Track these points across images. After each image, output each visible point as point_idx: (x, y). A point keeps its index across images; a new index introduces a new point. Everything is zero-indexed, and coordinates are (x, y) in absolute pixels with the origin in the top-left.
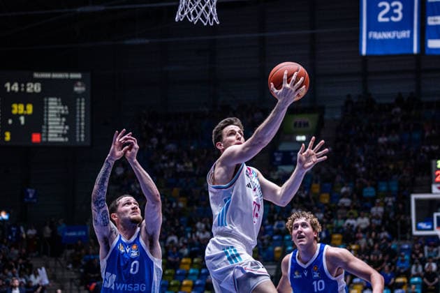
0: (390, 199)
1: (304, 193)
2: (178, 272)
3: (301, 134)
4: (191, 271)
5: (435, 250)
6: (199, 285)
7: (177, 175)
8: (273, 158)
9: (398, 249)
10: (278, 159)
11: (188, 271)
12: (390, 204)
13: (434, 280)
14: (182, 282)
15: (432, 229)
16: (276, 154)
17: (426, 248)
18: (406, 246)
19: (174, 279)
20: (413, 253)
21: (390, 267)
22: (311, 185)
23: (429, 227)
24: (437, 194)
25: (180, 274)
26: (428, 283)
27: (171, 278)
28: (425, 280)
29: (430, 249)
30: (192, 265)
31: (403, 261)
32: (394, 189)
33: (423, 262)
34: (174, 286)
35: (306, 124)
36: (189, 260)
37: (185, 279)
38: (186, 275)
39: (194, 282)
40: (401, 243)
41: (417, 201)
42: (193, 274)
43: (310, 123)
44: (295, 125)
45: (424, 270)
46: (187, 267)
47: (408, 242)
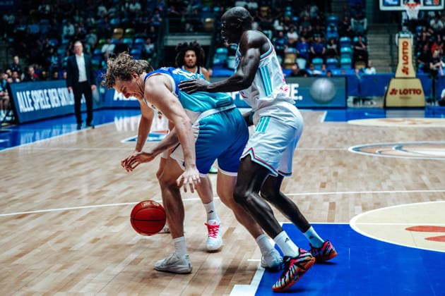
5: (361, 22)
15: (399, 5)
17: (352, 20)
23: (396, 3)
29: (356, 21)
30: (124, 35)
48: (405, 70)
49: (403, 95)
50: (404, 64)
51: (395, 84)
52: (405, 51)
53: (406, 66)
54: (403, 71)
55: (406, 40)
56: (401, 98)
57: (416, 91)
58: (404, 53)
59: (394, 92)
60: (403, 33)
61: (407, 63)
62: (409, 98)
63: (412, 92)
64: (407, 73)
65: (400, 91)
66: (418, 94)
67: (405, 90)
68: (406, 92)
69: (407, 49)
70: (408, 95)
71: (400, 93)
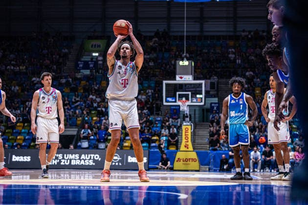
0: (150, 91)
1: (96, 86)
2: (14, 131)
3: (96, 52)
4: (23, 131)
5: (176, 121)
6: (28, 139)
7: (15, 73)
8: (77, 65)
9: (154, 120)
10: (81, 66)
11: (21, 130)
12: (150, 94)
13: (175, 138)
14: (17, 137)
15: (175, 102)
16: (79, 63)
17: (171, 120)
18: (159, 119)
19: (12, 135)
20: (163, 123)
21: (149, 130)
22: (101, 82)
23: (174, 100)
24: (179, 81)
25: (16, 132)
26: (171, 140)
27: (10, 134)
28: (170, 138)
29: (173, 121)
30: (24, 127)
31: (157, 127)
32: (153, 85)
33: (169, 127)
34: (12, 139)
35: (99, 46)
36: (22, 124)
37: (19, 135)
38: (20, 133)
39: (25, 137)
40: (156, 116)
41: (167, 85)
42: (24, 133)
43: (101, 45)
44: (92, 46)
45: (169, 133)
46: (21, 128)
47: (160, 116)
48: (186, 146)
49: (185, 162)
50: (186, 142)
51: (179, 155)
52: (187, 134)
53: (187, 143)
54: (185, 146)
55: (187, 127)
56: (184, 164)
57: (193, 160)
58: (186, 135)
59: (179, 160)
60: (186, 122)
61: (188, 142)
62: (189, 164)
63: (191, 160)
64: (188, 148)
65: (183, 159)
66: (194, 161)
67: (186, 159)
68: (187, 160)
69: (188, 132)
70: (188, 162)
71: (183, 161)
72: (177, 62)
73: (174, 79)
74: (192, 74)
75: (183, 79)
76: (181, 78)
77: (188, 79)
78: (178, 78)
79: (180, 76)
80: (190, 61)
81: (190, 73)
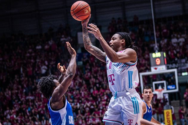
72: (150, 54)
73: (150, 70)
74: (165, 64)
75: (158, 70)
76: (156, 69)
77: (162, 69)
78: (153, 69)
79: (155, 67)
80: (162, 53)
81: (163, 63)
